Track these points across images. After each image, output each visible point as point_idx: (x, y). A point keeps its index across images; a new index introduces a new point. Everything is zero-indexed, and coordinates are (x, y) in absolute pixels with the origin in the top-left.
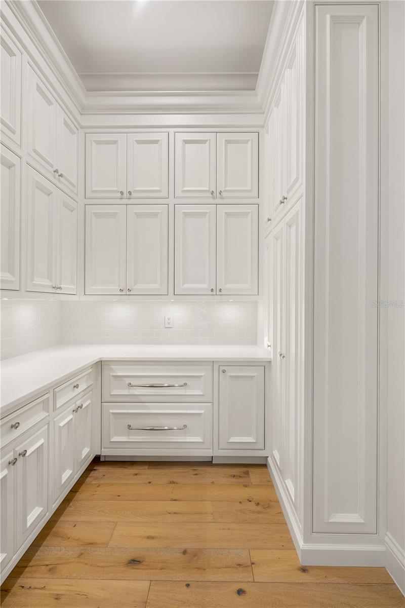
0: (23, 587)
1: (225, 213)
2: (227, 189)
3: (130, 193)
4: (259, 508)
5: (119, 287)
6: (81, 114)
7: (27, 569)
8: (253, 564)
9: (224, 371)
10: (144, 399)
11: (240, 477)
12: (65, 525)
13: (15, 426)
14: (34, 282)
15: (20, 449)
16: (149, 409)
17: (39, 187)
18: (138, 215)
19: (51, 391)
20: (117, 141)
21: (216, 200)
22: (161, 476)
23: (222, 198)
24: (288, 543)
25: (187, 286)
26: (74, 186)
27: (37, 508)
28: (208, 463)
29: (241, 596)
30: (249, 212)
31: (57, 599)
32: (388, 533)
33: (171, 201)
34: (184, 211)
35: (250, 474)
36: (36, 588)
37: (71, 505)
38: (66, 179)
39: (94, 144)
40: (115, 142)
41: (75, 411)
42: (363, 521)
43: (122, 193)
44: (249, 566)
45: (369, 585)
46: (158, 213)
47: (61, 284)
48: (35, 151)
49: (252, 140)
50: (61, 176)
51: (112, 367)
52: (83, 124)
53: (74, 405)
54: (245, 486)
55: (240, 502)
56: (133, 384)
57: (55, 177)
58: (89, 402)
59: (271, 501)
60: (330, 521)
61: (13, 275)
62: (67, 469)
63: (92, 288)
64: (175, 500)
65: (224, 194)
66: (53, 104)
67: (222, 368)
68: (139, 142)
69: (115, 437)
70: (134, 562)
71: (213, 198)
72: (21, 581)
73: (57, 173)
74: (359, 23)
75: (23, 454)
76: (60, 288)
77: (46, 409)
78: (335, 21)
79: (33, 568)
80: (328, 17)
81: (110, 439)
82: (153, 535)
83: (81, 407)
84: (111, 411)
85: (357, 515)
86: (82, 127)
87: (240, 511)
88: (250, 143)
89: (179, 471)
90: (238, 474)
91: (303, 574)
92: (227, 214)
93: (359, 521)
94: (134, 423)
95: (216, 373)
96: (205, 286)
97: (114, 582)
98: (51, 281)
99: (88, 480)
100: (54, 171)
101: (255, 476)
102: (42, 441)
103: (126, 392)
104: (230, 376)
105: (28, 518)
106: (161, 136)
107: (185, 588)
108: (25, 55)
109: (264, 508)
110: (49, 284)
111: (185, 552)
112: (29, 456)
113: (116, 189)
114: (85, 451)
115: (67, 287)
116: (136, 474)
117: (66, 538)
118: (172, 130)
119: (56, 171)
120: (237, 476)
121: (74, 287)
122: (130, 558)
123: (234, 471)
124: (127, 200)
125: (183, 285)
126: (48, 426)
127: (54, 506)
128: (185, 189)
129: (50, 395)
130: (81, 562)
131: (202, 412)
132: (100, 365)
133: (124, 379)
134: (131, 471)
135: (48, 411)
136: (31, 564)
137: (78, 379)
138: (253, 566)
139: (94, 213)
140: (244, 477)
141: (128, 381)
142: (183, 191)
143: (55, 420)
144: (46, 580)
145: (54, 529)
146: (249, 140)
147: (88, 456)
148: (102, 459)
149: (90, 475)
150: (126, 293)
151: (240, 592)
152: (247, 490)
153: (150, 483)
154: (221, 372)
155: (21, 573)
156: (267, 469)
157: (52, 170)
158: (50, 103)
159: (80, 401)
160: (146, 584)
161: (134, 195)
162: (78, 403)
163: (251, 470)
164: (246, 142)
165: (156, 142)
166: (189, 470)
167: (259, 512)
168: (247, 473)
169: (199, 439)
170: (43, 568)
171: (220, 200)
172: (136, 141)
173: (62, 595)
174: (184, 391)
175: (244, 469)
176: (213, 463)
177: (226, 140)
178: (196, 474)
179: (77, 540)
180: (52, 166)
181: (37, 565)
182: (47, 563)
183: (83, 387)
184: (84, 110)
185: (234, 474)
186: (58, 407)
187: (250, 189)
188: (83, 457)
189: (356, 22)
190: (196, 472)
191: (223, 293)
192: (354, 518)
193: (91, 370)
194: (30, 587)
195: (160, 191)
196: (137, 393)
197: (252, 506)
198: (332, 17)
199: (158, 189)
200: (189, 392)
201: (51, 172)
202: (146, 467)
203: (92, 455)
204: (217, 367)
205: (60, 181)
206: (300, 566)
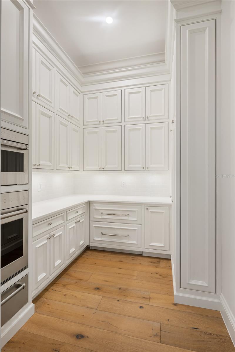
0: (53, 290)
1: (150, 128)
2: (151, 115)
3: (103, 121)
4: (161, 277)
5: (99, 167)
6: (82, 86)
7: (55, 284)
8: (150, 298)
9: (147, 209)
10: (108, 221)
11: (155, 263)
12: (71, 271)
13: (50, 224)
14: (60, 166)
15: (52, 234)
16: (111, 226)
17: (62, 123)
18: (107, 132)
19: (65, 212)
20: (97, 97)
21: (146, 121)
22: (116, 258)
23: (149, 120)
24: (170, 293)
25: (130, 166)
26: (78, 120)
27: (59, 260)
28: (140, 255)
29: (141, 309)
30: (163, 127)
31: (65, 296)
32: (222, 294)
33: (123, 124)
34: (129, 128)
35: (161, 263)
36: (57, 291)
37: (75, 264)
38: (74, 118)
39: (87, 99)
40: (96, 98)
41: (76, 223)
42: (207, 285)
43: (100, 122)
44: (148, 299)
45: (208, 316)
46: (117, 130)
47: (72, 166)
48: (60, 109)
49: (164, 88)
50: (72, 117)
51: (95, 205)
52: (82, 91)
53: (76, 220)
54: (156, 267)
55: (152, 274)
56: (103, 213)
57: (69, 118)
58: (83, 220)
59: (168, 275)
60: (189, 283)
61: (51, 163)
62: (72, 248)
63: (87, 167)
64: (120, 268)
65: (150, 118)
66: (68, 86)
67: (146, 207)
68: (107, 96)
69: (96, 238)
70: (97, 289)
71: (144, 121)
72: (52, 288)
73: (70, 116)
74: (205, 31)
75: (53, 236)
76: (71, 168)
77: (63, 219)
78: (191, 32)
79: (57, 284)
80: (187, 31)
81: (93, 238)
82: (107, 280)
83: (79, 221)
84: (94, 225)
85: (205, 282)
86: (82, 92)
87: (151, 277)
88: (163, 90)
89: (125, 257)
90: (154, 261)
91: (174, 306)
92: (151, 128)
93: (205, 285)
94: (104, 232)
95: (143, 209)
96: (140, 166)
97: (87, 294)
98: (67, 165)
99: (83, 256)
100: (69, 116)
101: (163, 264)
102: (61, 233)
103: (100, 217)
104: (151, 212)
105: (55, 263)
106: (118, 92)
107: (117, 301)
108: (56, 68)
109: (163, 277)
110: (66, 166)
111: (120, 289)
112: (56, 237)
113: (97, 120)
114: (82, 242)
115: (75, 167)
116: (105, 256)
117: (71, 276)
118: (123, 89)
119: (69, 115)
120: (153, 262)
121: (78, 167)
122: (96, 287)
123: (153, 260)
124: (102, 125)
125: (129, 165)
126: (64, 227)
127: (67, 262)
128: (130, 117)
129: (65, 214)
130: (76, 285)
131: (137, 229)
132: (89, 203)
133: (100, 211)
134: (102, 254)
135: (64, 220)
136: (57, 283)
137: (78, 209)
138: (150, 299)
139: (87, 132)
140: (157, 263)
141: (101, 212)
142: (129, 118)
143: (67, 225)
144: (61, 289)
145: (67, 272)
146: (162, 89)
147: (83, 245)
148: (90, 248)
149: (85, 254)
150: (102, 170)
151: (141, 307)
152: (157, 269)
153: (110, 260)
154: (146, 209)
155: (53, 285)
156: (170, 261)
157: (67, 115)
158: (66, 85)
159: (79, 219)
160: (101, 297)
161: (105, 122)
162: (78, 220)
163: (161, 261)
164: (161, 90)
165: (115, 95)
166: (130, 257)
167: (160, 279)
168: (159, 262)
169: (135, 242)
170: (61, 285)
171: (148, 121)
172: (106, 96)
173: (67, 295)
174: (128, 218)
175: (158, 260)
176: (143, 255)
177: (150, 90)
178: (133, 259)
179: (75, 277)
180: (67, 113)
181: (59, 284)
182: (63, 283)
183: (80, 212)
184: (82, 84)
185: (152, 261)
186: (68, 219)
187: (163, 114)
188: (80, 244)
189: (203, 30)
190: (133, 258)
191: (149, 169)
192: (203, 283)
193: (84, 205)
194: (56, 290)
195: (117, 119)
196: (105, 218)
197: (157, 276)
198: (189, 31)
199: (116, 118)
200: (130, 218)
201: (67, 116)
202: (110, 254)
203: (85, 245)
204: (144, 206)
205: (71, 119)
206: (174, 303)
